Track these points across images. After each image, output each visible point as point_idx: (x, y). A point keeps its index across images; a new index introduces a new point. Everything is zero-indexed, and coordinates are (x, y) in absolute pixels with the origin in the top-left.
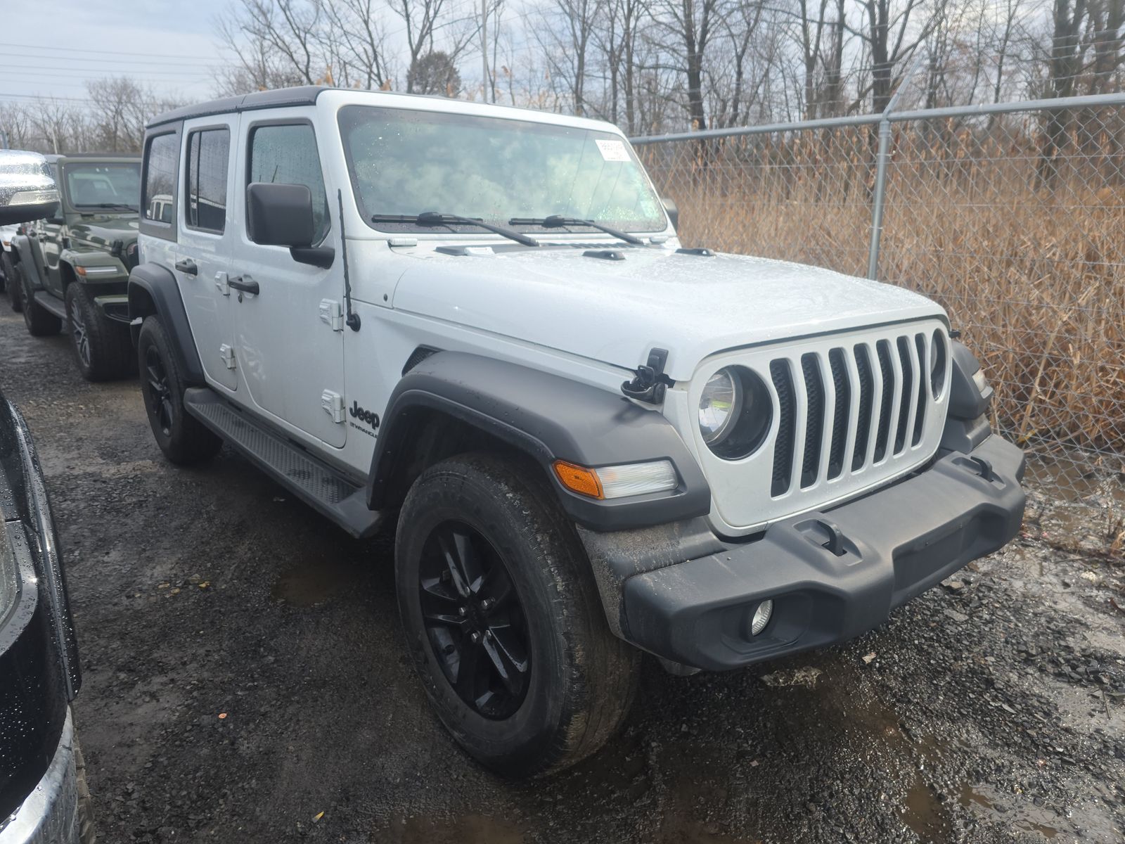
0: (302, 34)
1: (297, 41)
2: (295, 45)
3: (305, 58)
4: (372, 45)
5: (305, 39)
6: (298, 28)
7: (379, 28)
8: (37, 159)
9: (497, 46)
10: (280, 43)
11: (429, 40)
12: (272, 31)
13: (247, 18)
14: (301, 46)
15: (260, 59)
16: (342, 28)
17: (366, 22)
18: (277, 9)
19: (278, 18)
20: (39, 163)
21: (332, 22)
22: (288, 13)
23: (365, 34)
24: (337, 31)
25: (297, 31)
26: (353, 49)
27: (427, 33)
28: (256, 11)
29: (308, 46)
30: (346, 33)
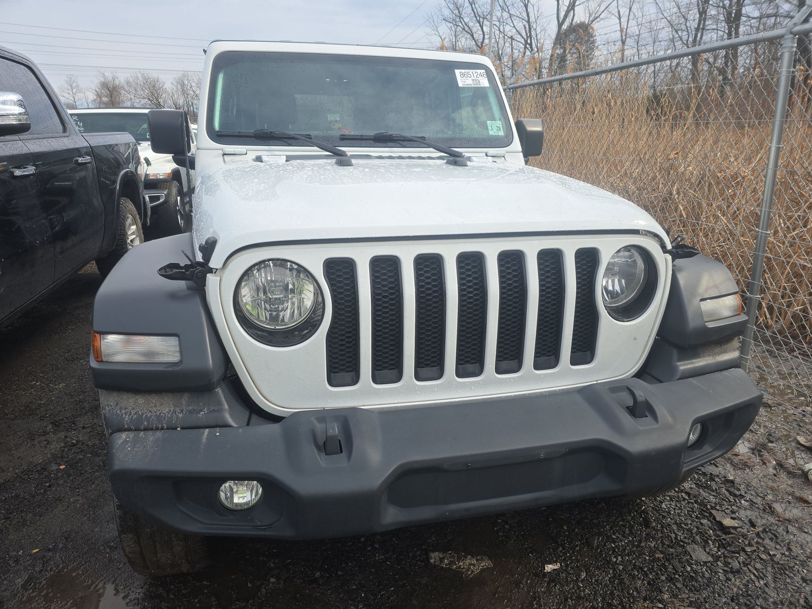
0: (480, 19)
1: (478, 25)
2: (476, 28)
3: (482, 36)
4: (528, 22)
5: (483, 23)
6: (479, 16)
7: (536, 9)
8: (15, 97)
9: (631, 12)
10: (467, 29)
11: (572, 14)
12: (461, 19)
13: (447, 12)
14: (480, 28)
15: (454, 40)
16: (509, 12)
17: (526, 6)
18: (467, 4)
19: (467, 10)
20: (16, 100)
21: (503, 9)
22: (473, 6)
23: (525, 15)
24: (505, 15)
25: (478, 18)
26: (514, 27)
27: (571, 10)
28: (451, 6)
29: (484, 28)
30: (511, 16)
